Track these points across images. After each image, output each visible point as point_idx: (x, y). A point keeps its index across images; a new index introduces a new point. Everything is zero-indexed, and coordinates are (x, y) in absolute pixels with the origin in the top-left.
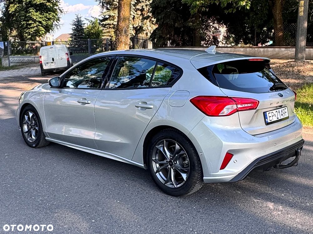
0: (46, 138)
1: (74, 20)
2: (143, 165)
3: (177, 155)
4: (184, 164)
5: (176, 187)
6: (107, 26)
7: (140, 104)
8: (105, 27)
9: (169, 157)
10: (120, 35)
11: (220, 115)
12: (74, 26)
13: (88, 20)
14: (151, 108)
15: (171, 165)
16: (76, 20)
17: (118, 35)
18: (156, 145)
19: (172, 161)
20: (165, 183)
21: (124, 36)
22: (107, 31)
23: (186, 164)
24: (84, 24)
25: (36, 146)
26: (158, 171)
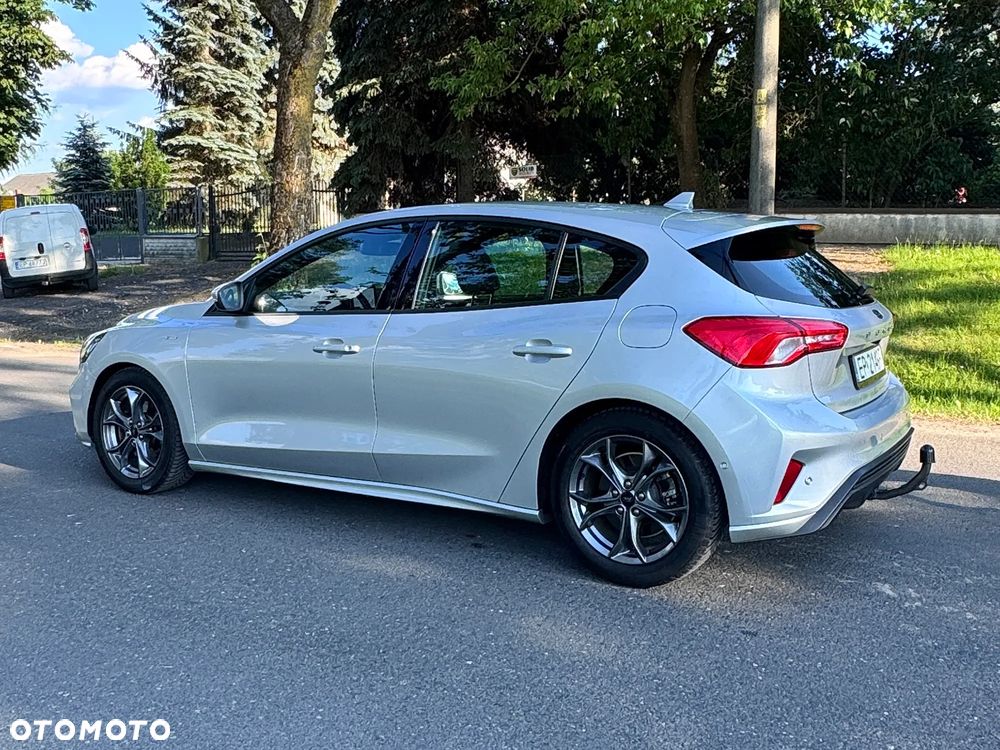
0: (190, 462)
1: (71, 133)
2: (537, 513)
3: (645, 477)
4: (666, 498)
5: (645, 561)
6: (182, 152)
7: (528, 345)
8: (176, 155)
9: (622, 482)
10: (284, 173)
11: (767, 363)
12: (73, 152)
13: (118, 133)
14: (567, 355)
15: (628, 505)
16: (77, 133)
17: (281, 175)
18: (579, 454)
19: (633, 492)
20: (611, 555)
21: (297, 176)
22: (182, 165)
23: (670, 497)
24: (104, 144)
25: (154, 488)
26: (585, 526)
